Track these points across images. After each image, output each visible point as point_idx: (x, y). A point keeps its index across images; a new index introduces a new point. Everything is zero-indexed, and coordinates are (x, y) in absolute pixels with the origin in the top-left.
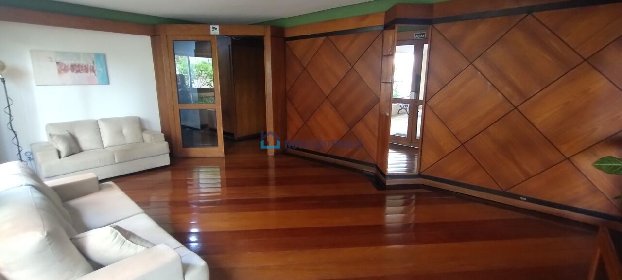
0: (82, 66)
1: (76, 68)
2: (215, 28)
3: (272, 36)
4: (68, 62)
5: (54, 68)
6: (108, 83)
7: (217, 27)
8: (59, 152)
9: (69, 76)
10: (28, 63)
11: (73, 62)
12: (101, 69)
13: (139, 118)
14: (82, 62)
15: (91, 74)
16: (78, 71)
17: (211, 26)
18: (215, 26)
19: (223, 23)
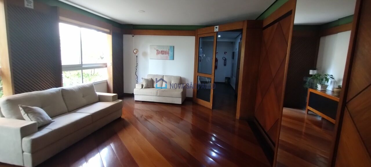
0: (164, 52)
1: (163, 52)
2: (216, 28)
3: (247, 28)
4: (160, 50)
5: (155, 52)
6: (173, 59)
7: (218, 27)
8: (142, 86)
9: (160, 55)
10: (149, 50)
11: (162, 50)
12: (171, 53)
13: (181, 78)
14: (165, 50)
15: (167, 55)
16: (163, 54)
17: (215, 27)
18: (217, 27)
19: (220, 24)
